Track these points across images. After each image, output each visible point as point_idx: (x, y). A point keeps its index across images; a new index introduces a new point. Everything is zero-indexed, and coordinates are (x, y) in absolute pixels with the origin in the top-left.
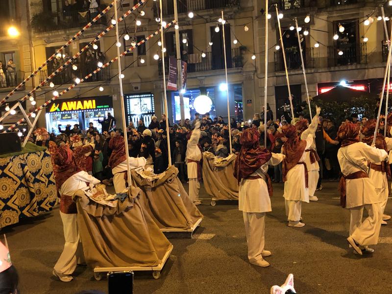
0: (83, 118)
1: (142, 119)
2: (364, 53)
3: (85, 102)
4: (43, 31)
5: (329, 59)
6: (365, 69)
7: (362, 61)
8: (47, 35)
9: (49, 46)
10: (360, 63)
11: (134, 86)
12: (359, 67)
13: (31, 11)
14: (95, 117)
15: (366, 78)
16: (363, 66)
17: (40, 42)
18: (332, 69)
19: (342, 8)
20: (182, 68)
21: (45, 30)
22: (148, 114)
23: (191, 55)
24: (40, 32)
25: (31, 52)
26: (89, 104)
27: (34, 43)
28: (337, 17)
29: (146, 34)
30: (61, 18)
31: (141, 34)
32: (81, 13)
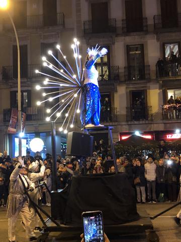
2: (150, 113)
5: (127, 116)
6: (151, 124)
7: (149, 119)
10: (147, 120)
12: (147, 122)
15: (152, 130)
16: (150, 122)
18: (129, 123)
19: (136, 82)
20: (22, 117)
23: (29, 108)
28: (132, 88)
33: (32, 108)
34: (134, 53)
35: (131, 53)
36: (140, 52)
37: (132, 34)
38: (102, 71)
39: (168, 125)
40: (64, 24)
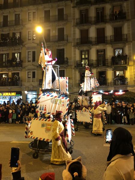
0: (10, 98)
1: (32, 100)
2: (108, 82)
3: (12, 93)
10: (106, 85)
11: (30, 88)
12: (106, 86)
14: (15, 98)
16: (108, 86)
19: (101, 67)
22: (35, 98)
26: (13, 94)
28: (99, 70)
29: (36, 71)
30: (6, 64)
31: (34, 71)
32: (13, 63)
34: (100, 53)
35: (99, 53)
36: (103, 53)
37: (100, 44)
38: (85, 62)
39: (116, 88)
40: (67, 40)
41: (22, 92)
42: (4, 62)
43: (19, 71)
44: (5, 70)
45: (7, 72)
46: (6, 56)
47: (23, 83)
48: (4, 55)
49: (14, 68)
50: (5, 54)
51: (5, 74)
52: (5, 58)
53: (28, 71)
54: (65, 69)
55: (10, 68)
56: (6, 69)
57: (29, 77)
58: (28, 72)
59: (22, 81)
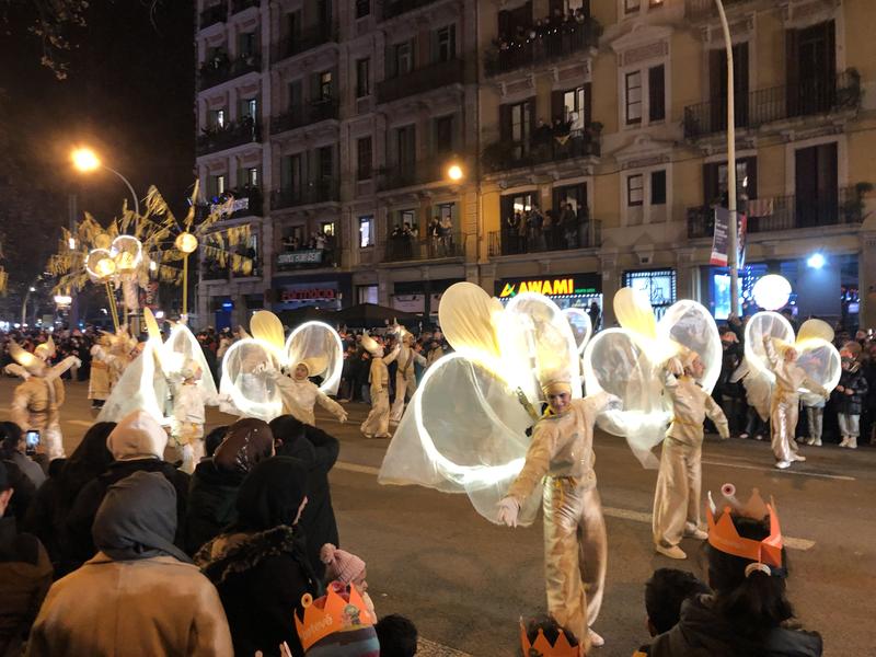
3: (557, 282)
4: (499, 170)
8: (504, 175)
9: (505, 193)
11: (641, 256)
13: (481, 140)
17: (492, 188)
21: (503, 169)
22: (664, 305)
24: (493, 171)
25: (477, 203)
26: (562, 286)
27: (482, 189)
29: (669, 168)
30: (527, 148)
31: (659, 168)
32: (559, 139)
33: (758, 201)
41: (600, 276)
42: (514, 145)
43: (588, 175)
44: (522, 177)
45: (534, 188)
46: (527, 113)
47: (606, 233)
48: (517, 111)
49: (562, 165)
50: (521, 104)
51: (523, 196)
52: (519, 120)
53: (632, 172)
54: (841, 140)
55: (546, 168)
56: (528, 171)
57: (633, 199)
58: (629, 178)
59: (598, 222)
